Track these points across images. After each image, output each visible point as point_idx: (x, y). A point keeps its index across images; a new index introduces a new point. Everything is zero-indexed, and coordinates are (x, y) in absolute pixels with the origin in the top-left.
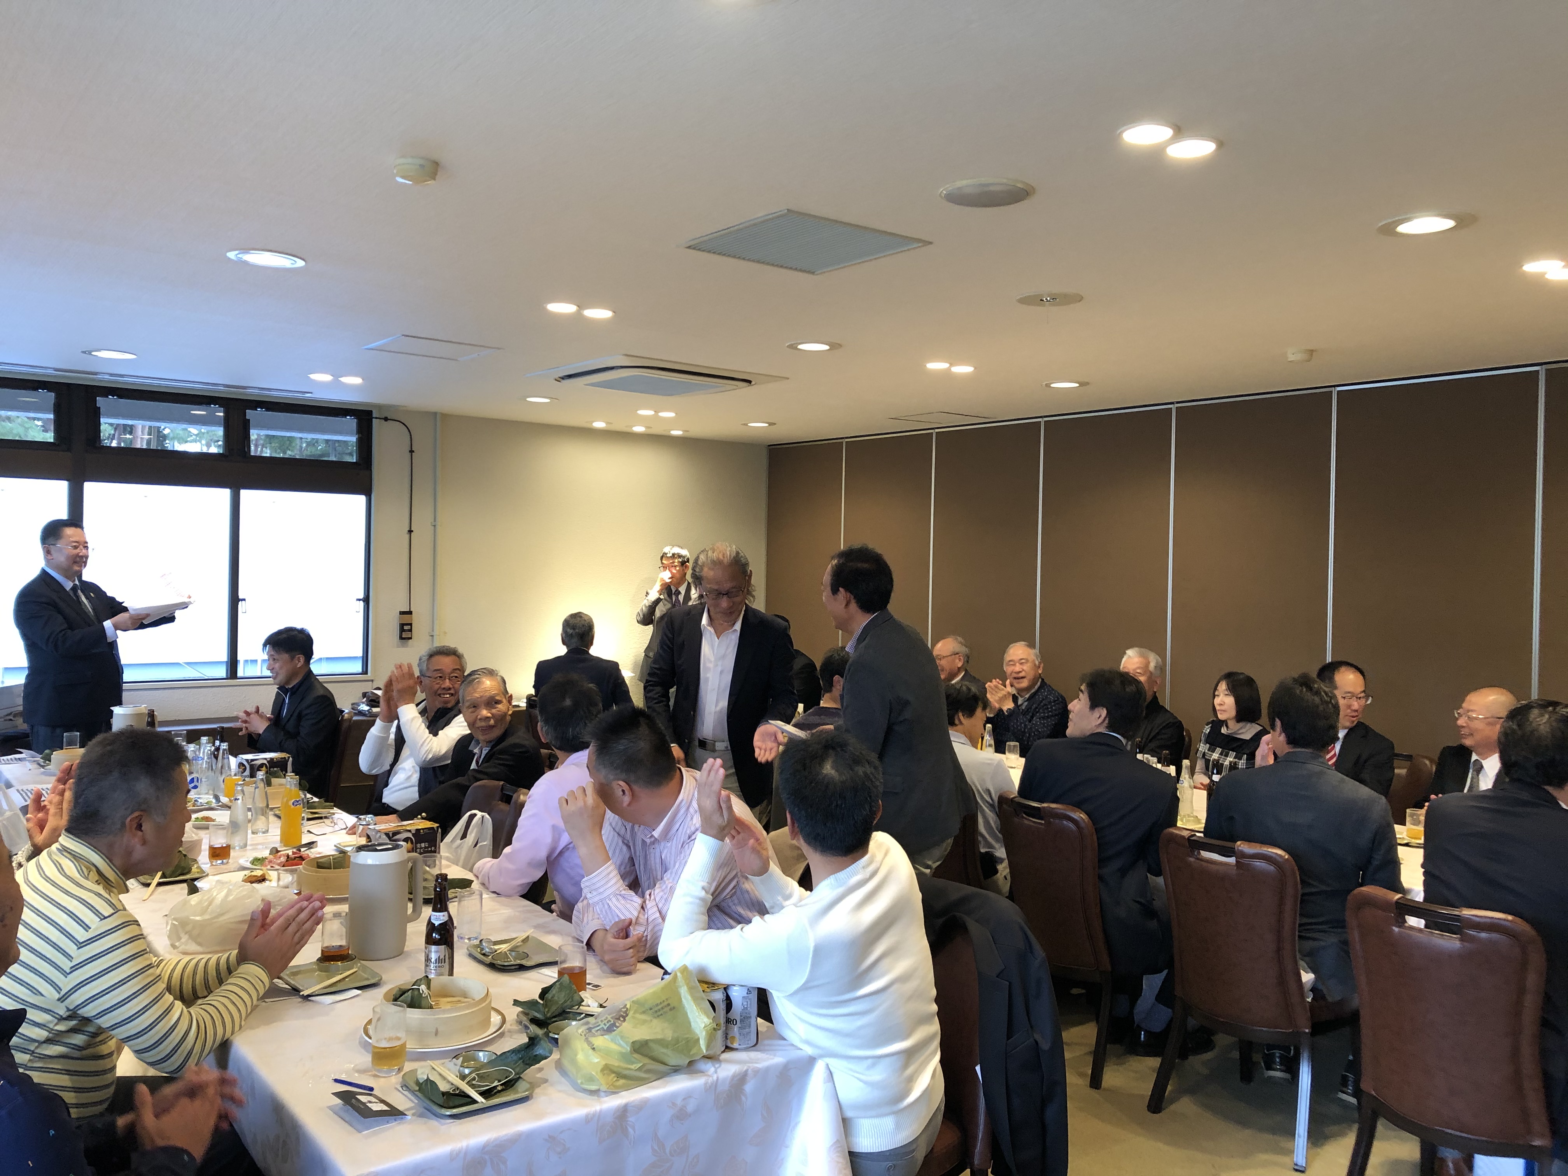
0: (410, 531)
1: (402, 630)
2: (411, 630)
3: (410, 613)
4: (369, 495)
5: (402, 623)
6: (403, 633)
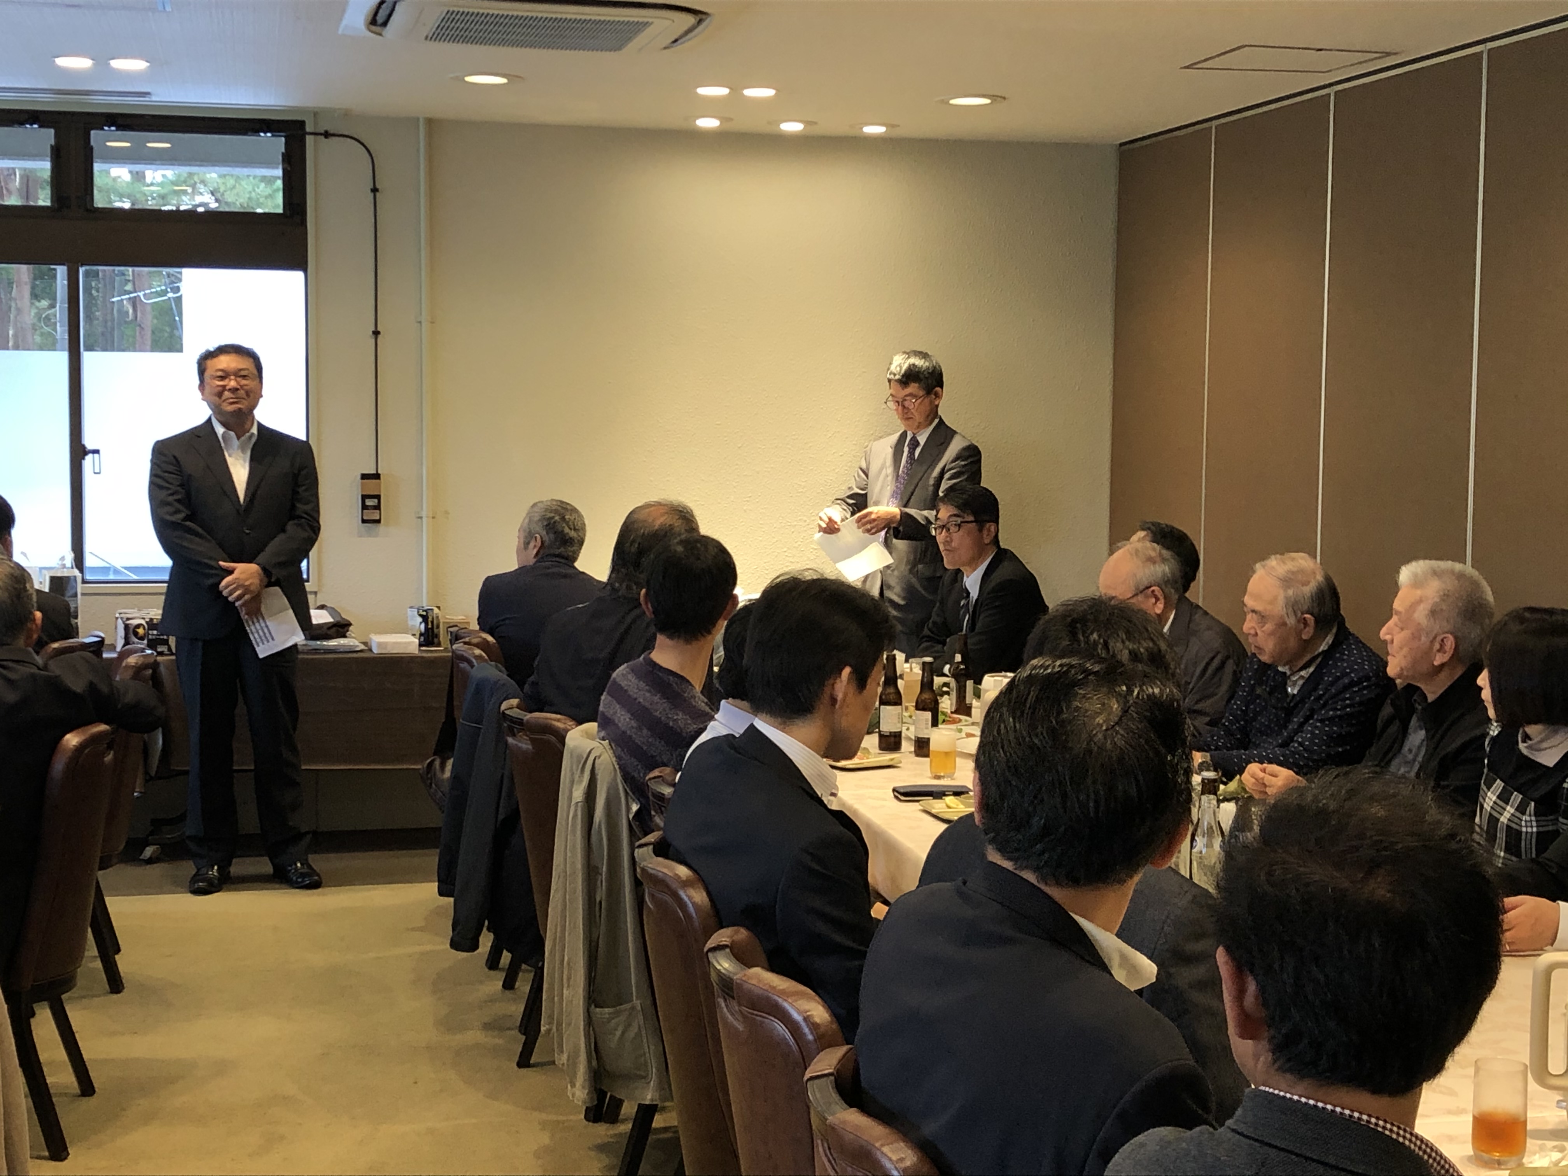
0: (376, 333)
1: (364, 507)
2: (378, 507)
3: (377, 476)
4: (305, 271)
5: (365, 493)
6: (365, 511)
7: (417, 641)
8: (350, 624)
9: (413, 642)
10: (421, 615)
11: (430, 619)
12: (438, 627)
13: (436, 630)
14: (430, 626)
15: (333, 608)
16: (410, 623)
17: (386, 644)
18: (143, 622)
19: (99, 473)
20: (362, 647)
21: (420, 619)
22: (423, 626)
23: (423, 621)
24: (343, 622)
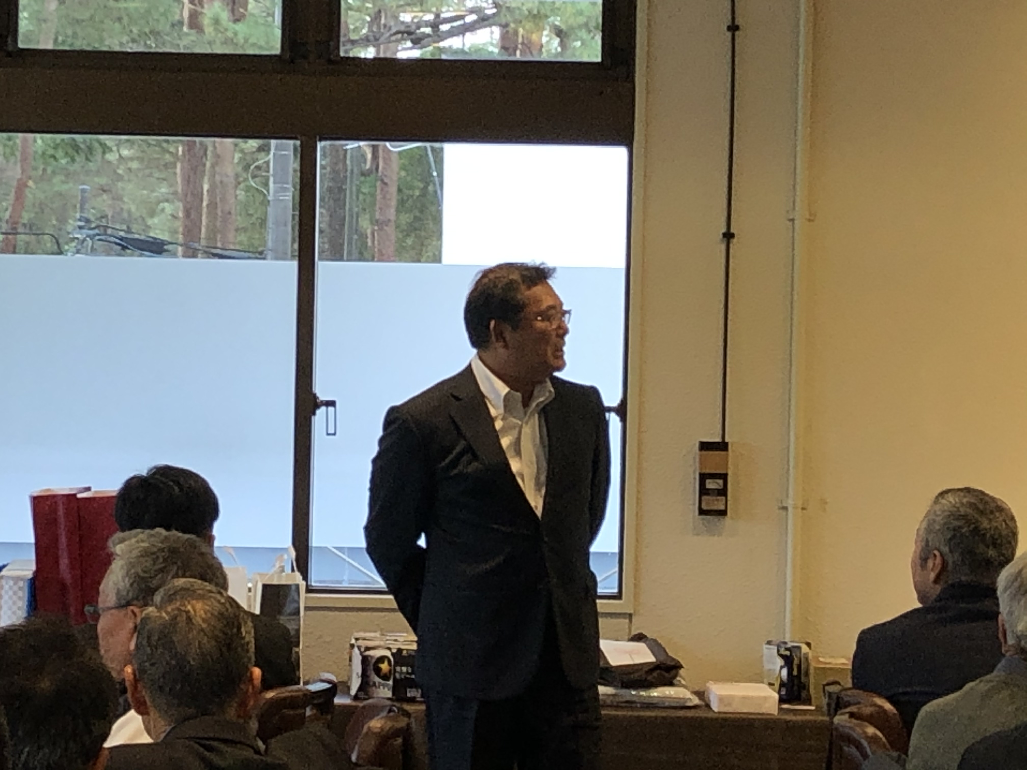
0: (728, 236)
1: (703, 491)
2: (723, 492)
3: (723, 446)
4: (629, 145)
5: (704, 471)
6: (704, 498)
7: (776, 696)
8: (680, 667)
9: (770, 697)
10: (782, 656)
11: (796, 661)
12: (807, 674)
13: (803, 679)
14: (795, 673)
15: (655, 641)
16: (767, 666)
17: (731, 697)
18: (388, 653)
19: (334, 434)
20: (696, 701)
21: (780, 662)
22: (785, 672)
23: (786, 663)
24: (669, 663)
